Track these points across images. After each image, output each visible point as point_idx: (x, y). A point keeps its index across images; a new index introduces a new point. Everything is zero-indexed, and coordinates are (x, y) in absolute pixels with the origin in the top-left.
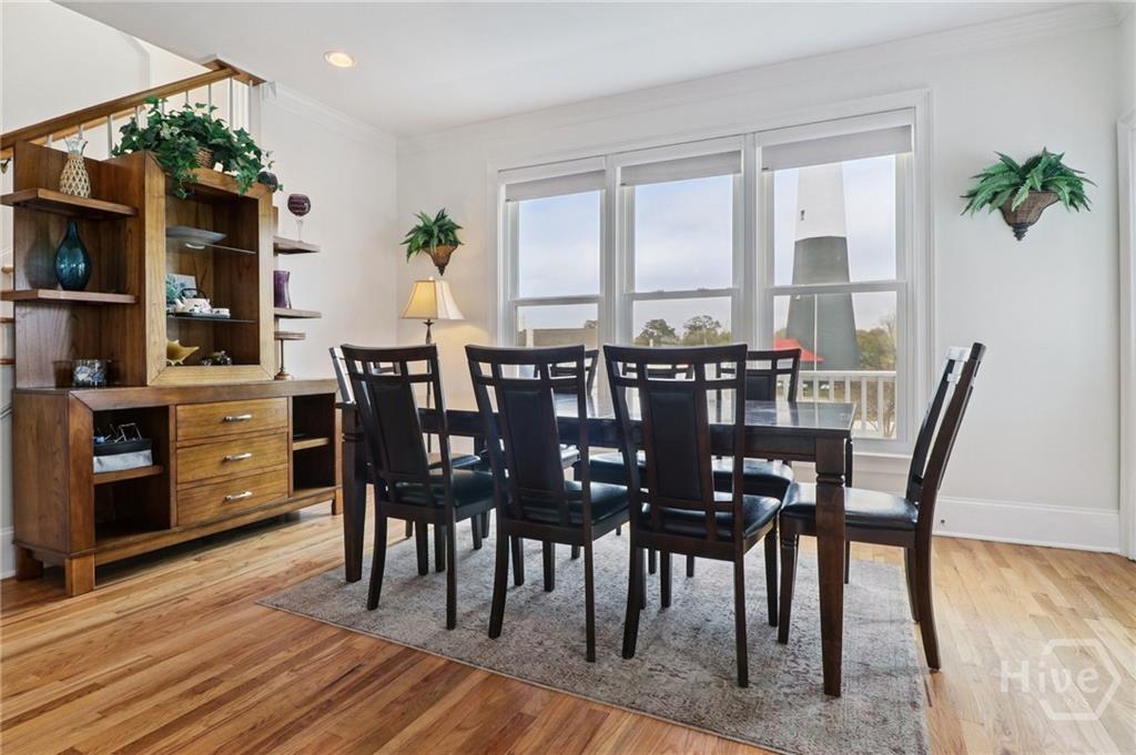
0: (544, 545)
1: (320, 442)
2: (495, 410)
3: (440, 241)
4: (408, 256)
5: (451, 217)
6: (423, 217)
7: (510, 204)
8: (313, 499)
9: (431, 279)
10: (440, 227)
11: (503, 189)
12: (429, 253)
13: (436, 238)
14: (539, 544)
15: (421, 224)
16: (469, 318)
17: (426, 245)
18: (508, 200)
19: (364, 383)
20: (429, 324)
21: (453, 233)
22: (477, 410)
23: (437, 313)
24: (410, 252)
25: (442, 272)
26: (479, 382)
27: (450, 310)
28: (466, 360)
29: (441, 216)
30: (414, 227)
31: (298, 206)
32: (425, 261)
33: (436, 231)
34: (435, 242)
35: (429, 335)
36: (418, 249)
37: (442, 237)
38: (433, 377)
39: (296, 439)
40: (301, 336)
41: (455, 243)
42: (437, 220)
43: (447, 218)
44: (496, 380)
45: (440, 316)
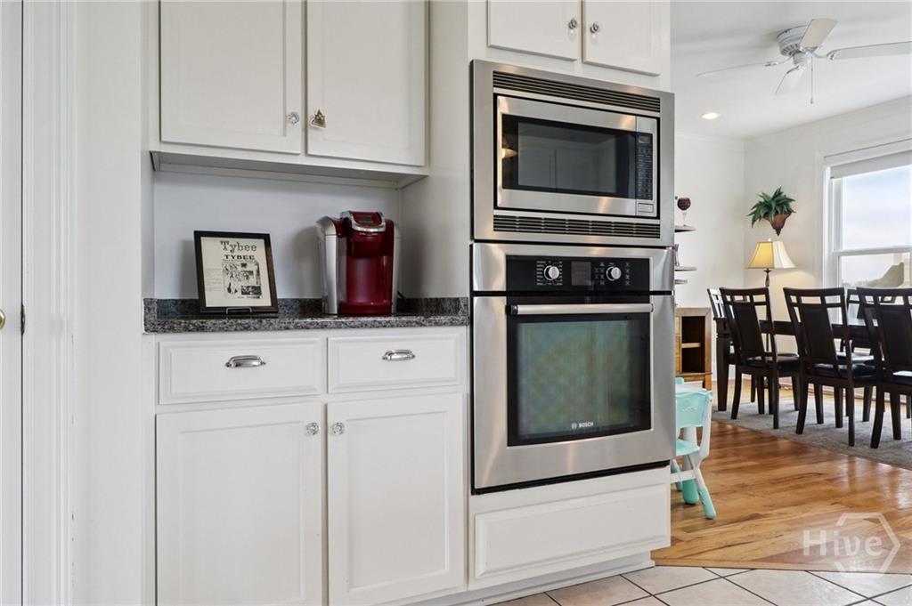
0: (835, 390)
1: (696, 345)
2: (799, 321)
3: (777, 212)
4: (753, 224)
5: (787, 193)
6: (764, 196)
7: (833, 180)
8: (692, 378)
9: (770, 240)
10: (777, 201)
11: (828, 172)
12: (768, 219)
13: (775, 209)
14: (831, 389)
15: (762, 200)
16: (799, 265)
17: (766, 216)
18: (832, 178)
19: (731, 307)
20: (768, 271)
21: (787, 205)
22: (789, 320)
23: (773, 264)
24: (754, 221)
25: (778, 233)
26: (790, 305)
27: (783, 260)
28: (783, 295)
29: (778, 193)
30: (757, 202)
31: (684, 204)
32: (766, 227)
33: (774, 205)
34: (773, 213)
35: (768, 279)
36: (760, 217)
37: (778, 210)
38: (767, 303)
39: (683, 342)
40: (685, 281)
41: (789, 212)
42: (775, 196)
43: (783, 194)
44: (799, 304)
45: (776, 266)
